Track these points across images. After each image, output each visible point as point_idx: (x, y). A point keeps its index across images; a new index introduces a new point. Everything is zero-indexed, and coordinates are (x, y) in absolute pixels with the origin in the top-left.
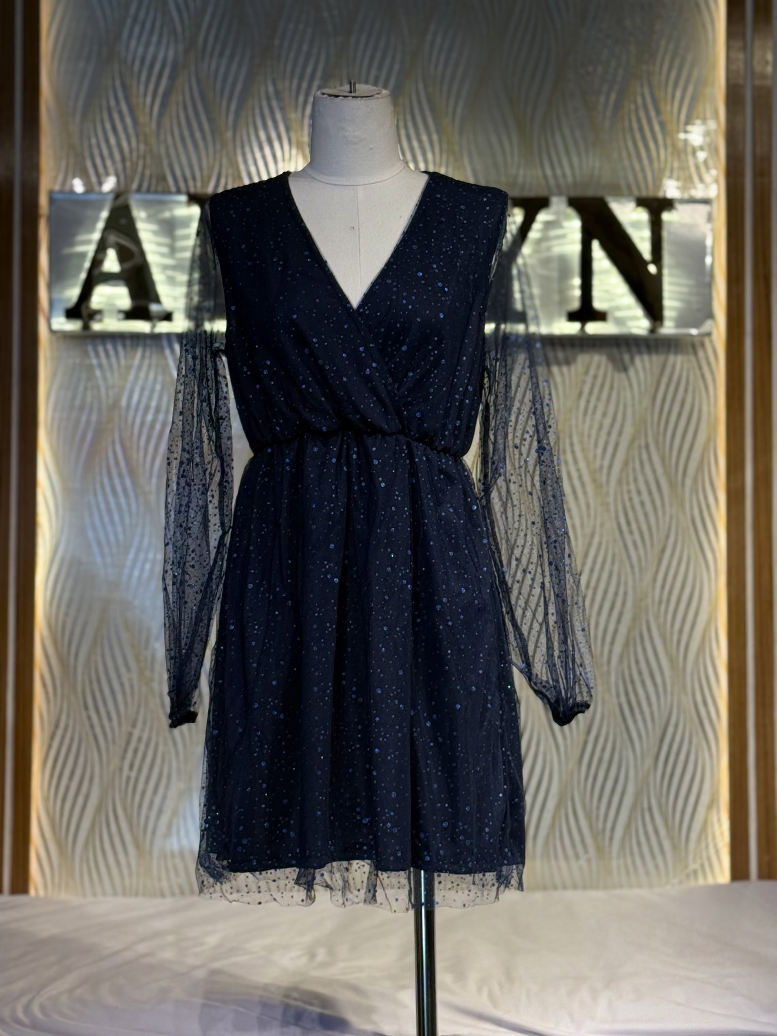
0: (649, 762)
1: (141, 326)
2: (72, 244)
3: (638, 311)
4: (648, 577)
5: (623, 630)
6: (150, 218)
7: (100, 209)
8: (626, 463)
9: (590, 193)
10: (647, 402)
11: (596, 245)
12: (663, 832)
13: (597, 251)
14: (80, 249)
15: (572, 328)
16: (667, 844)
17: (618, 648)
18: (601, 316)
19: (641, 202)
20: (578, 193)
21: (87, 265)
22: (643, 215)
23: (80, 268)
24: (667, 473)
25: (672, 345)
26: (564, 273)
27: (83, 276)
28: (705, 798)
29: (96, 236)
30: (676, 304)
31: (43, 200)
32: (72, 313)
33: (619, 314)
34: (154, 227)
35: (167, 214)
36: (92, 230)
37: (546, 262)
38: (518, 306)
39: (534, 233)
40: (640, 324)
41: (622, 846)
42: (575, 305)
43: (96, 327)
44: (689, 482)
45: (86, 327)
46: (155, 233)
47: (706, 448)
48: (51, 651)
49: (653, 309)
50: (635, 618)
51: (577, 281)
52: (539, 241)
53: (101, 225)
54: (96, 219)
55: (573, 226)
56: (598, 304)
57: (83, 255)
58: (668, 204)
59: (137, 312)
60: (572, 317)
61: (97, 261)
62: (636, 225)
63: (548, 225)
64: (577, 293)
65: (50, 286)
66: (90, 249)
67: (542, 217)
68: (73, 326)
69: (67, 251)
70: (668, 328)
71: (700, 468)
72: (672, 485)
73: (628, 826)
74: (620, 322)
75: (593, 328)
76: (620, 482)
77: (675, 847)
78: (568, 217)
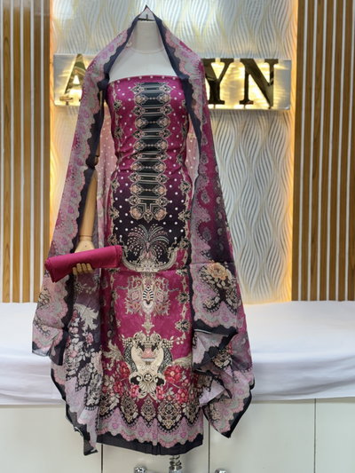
0: (264, 260)
2: (62, 73)
3: (264, 100)
4: (265, 196)
5: (256, 214)
7: (72, 61)
8: (258, 156)
9: (248, 57)
12: (268, 284)
14: (64, 75)
15: (241, 107)
16: (270, 289)
17: (254, 220)
19: (266, 61)
20: (244, 57)
21: (68, 81)
22: (267, 66)
23: (65, 82)
24: (273, 160)
26: (238, 86)
27: (66, 85)
28: (283, 273)
29: (71, 71)
30: (278, 99)
31: (51, 58)
32: (62, 99)
33: (258, 102)
36: (69, 69)
37: (232, 83)
38: (222, 98)
39: (228, 72)
40: (264, 105)
41: (254, 289)
42: (243, 98)
43: (71, 104)
44: (281, 163)
45: (67, 103)
47: (287, 149)
49: (269, 100)
50: (261, 210)
51: (243, 90)
52: (229, 75)
53: (72, 66)
54: (70, 64)
55: (242, 69)
56: (250, 98)
57: (66, 78)
58: (276, 61)
60: (241, 102)
61: (71, 81)
62: (264, 69)
63: (233, 69)
64: (243, 94)
67: (231, 66)
68: (63, 104)
69: (61, 76)
70: (275, 107)
71: (285, 157)
72: (275, 163)
73: (257, 282)
74: (258, 104)
75: (248, 107)
76: (256, 163)
77: (272, 289)
78: (240, 66)
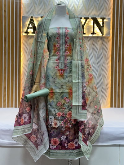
0: (100, 92)
1: (34, 34)
2: (25, 23)
3: (100, 33)
5: (97, 75)
6: (36, 20)
7: (29, 19)
8: (98, 54)
10: (101, 45)
11: (95, 24)
13: (95, 25)
14: (26, 24)
17: (96, 78)
18: (96, 34)
19: (101, 18)
20: (93, 17)
22: (101, 20)
23: (26, 27)
24: (104, 55)
25: (105, 37)
26: (91, 28)
28: (107, 97)
30: (105, 32)
31: (21, 17)
32: (25, 33)
33: (98, 33)
34: (36, 21)
35: (38, 19)
36: (28, 21)
37: (88, 26)
39: (87, 22)
40: (100, 35)
42: (92, 32)
43: (28, 34)
44: (106, 56)
45: (27, 34)
46: (37, 22)
47: (109, 51)
48: (23, 77)
50: (99, 74)
56: (95, 32)
59: (34, 33)
61: (29, 26)
62: (100, 21)
63: (89, 21)
65: (22, 29)
66: (28, 24)
69: (25, 24)
70: (104, 35)
71: (108, 54)
72: (104, 56)
75: (94, 35)
76: (97, 56)
78: (91, 20)
